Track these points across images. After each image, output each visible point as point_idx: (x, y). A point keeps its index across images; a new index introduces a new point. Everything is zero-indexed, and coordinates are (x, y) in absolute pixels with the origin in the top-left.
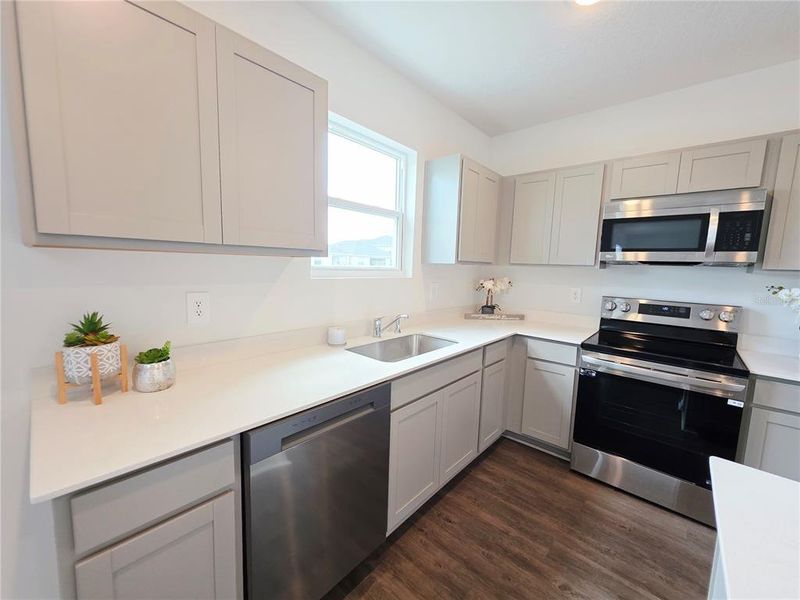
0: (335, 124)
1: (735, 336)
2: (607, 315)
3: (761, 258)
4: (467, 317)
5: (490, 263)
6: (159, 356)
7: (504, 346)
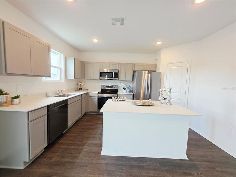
0: (52, 51)
1: (117, 90)
2: (102, 88)
3: (118, 79)
4: (76, 91)
5: (80, 79)
6: (18, 97)
7: (85, 94)
